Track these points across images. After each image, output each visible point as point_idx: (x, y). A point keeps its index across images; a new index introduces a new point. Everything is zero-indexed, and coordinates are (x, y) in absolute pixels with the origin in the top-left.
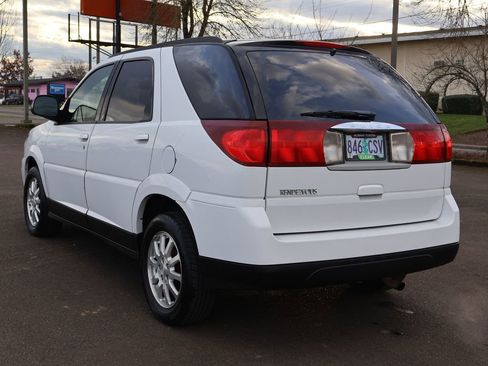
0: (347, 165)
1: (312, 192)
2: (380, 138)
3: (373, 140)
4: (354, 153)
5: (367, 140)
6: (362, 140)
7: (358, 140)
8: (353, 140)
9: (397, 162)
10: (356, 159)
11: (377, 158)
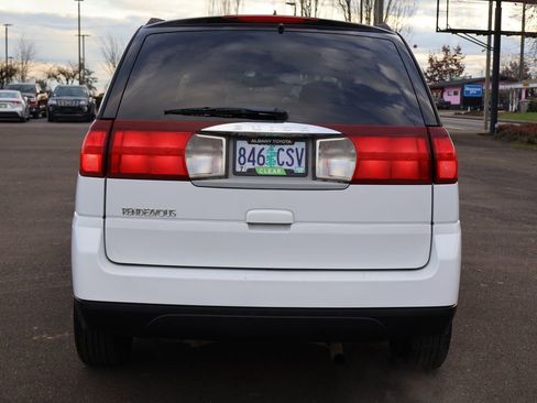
0: (232, 180)
1: (169, 213)
2: (301, 146)
3: (286, 147)
4: (249, 165)
5: (276, 148)
6: (267, 147)
7: (258, 148)
8: (249, 148)
9: (325, 180)
10: (252, 173)
11: (290, 174)
